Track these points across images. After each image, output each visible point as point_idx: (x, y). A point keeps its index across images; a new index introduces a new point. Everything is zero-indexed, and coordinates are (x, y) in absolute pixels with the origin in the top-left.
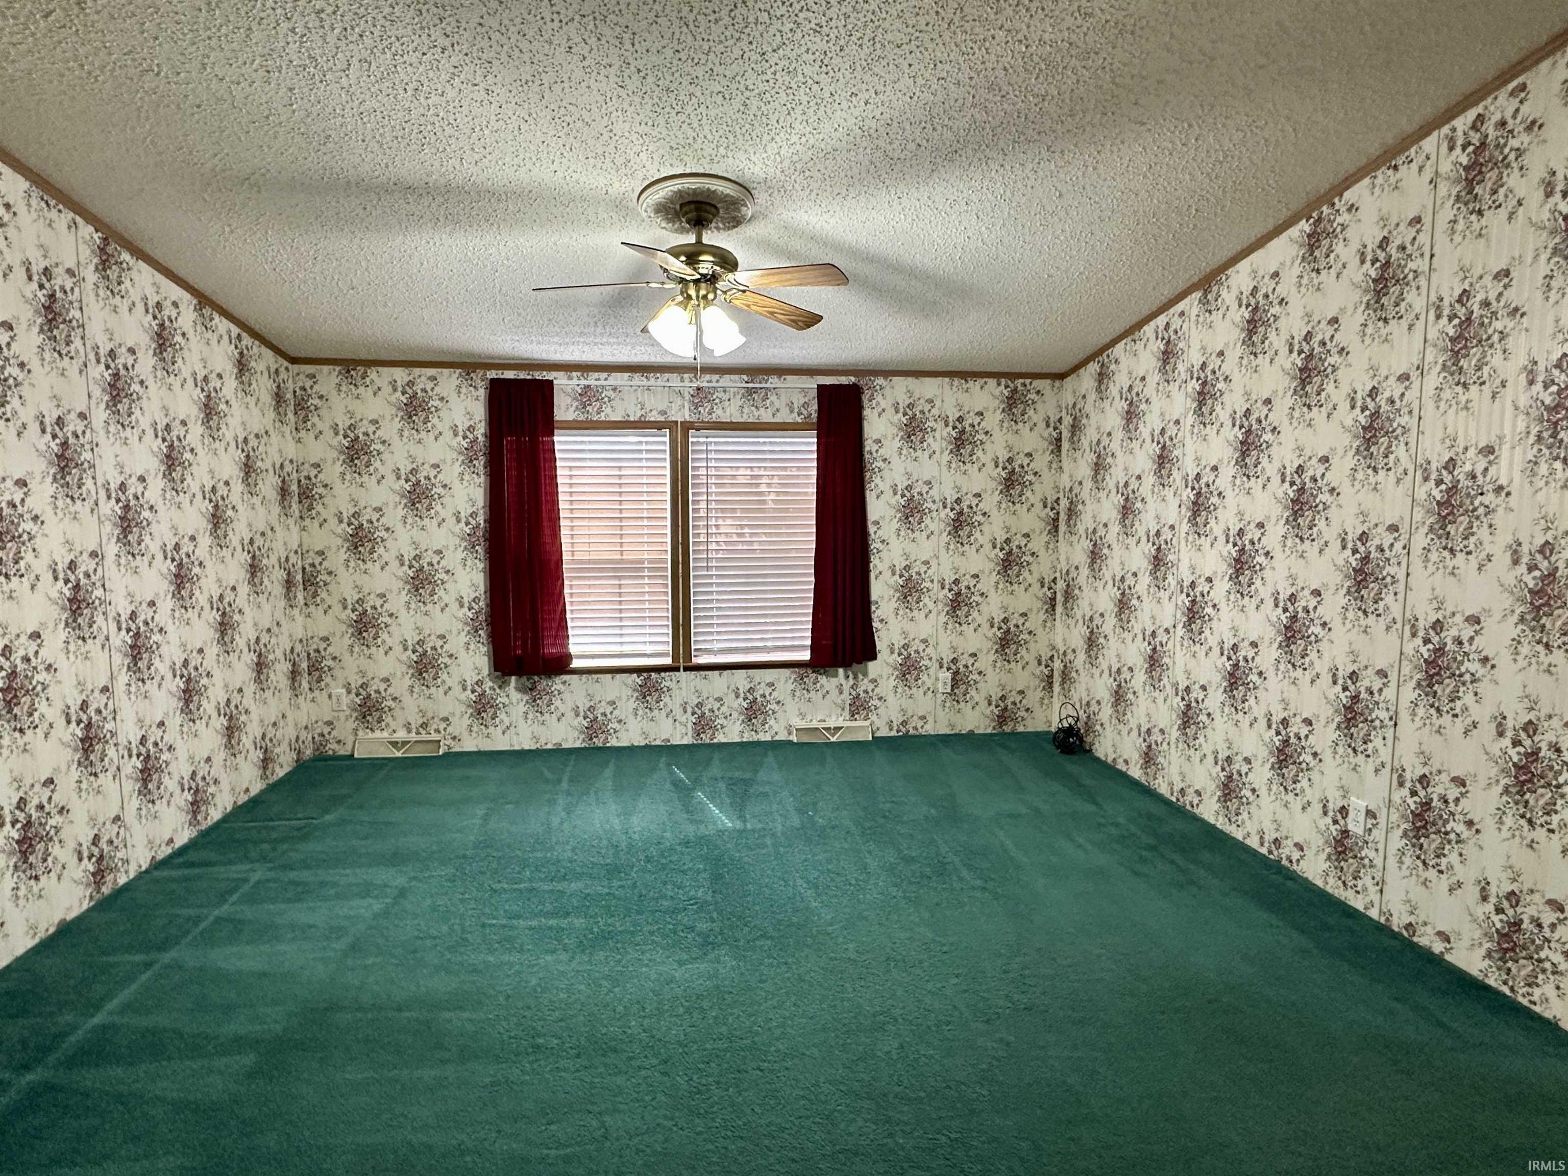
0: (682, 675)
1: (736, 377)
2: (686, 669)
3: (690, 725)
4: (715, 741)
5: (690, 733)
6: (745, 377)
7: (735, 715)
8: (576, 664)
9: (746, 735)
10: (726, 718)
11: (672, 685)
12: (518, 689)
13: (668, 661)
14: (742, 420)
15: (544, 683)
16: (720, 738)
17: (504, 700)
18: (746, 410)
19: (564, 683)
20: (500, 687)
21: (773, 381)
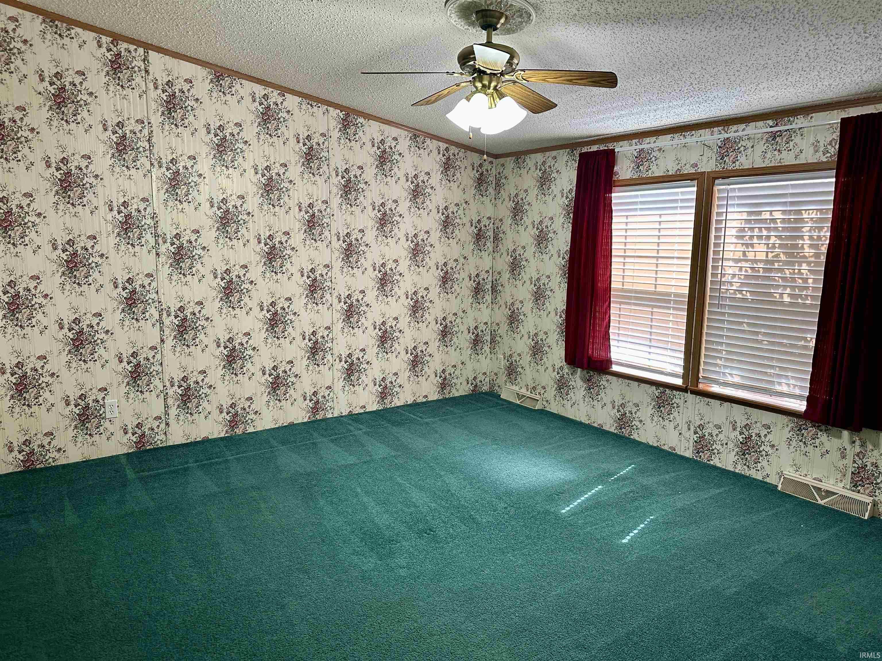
0: (689, 396)
1: (760, 124)
2: (693, 392)
3: (692, 441)
4: (712, 463)
5: (691, 449)
6: (770, 122)
7: (731, 445)
8: (615, 368)
9: (739, 467)
10: (722, 445)
11: (681, 402)
12: (582, 379)
13: (679, 382)
14: (764, 165)
15: (596, 377)
16: (716, 462)
17: (573, 383)
18: (768, 155)
19: (608, 381)
20: (572, 374)
21: (800, 122)
